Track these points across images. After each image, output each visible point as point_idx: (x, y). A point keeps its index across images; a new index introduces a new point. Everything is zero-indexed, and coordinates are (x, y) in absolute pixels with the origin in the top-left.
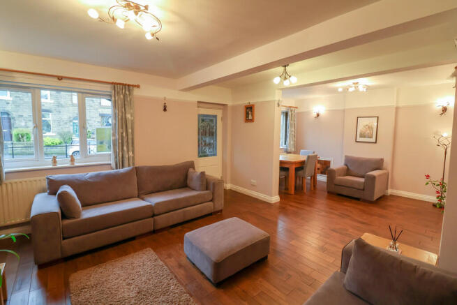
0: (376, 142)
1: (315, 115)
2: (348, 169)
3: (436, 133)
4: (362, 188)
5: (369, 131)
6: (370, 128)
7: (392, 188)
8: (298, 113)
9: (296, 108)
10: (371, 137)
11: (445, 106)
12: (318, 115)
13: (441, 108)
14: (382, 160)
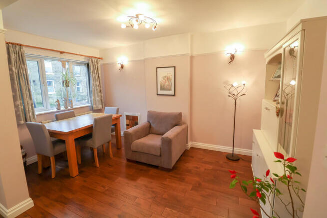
0: (175, 95)
1: (119, 66)
2: (150, 127)
3: (226, 83)
4: (159, 154)
5: (167, 83)
6: (168, 79)
7: (192, 140)
8: (104, 65)
9: (102, 59)
10: (170, 90)
11: (233, 53)
12: (122, 67)
13: (230, 55)
14: (180, 114)
